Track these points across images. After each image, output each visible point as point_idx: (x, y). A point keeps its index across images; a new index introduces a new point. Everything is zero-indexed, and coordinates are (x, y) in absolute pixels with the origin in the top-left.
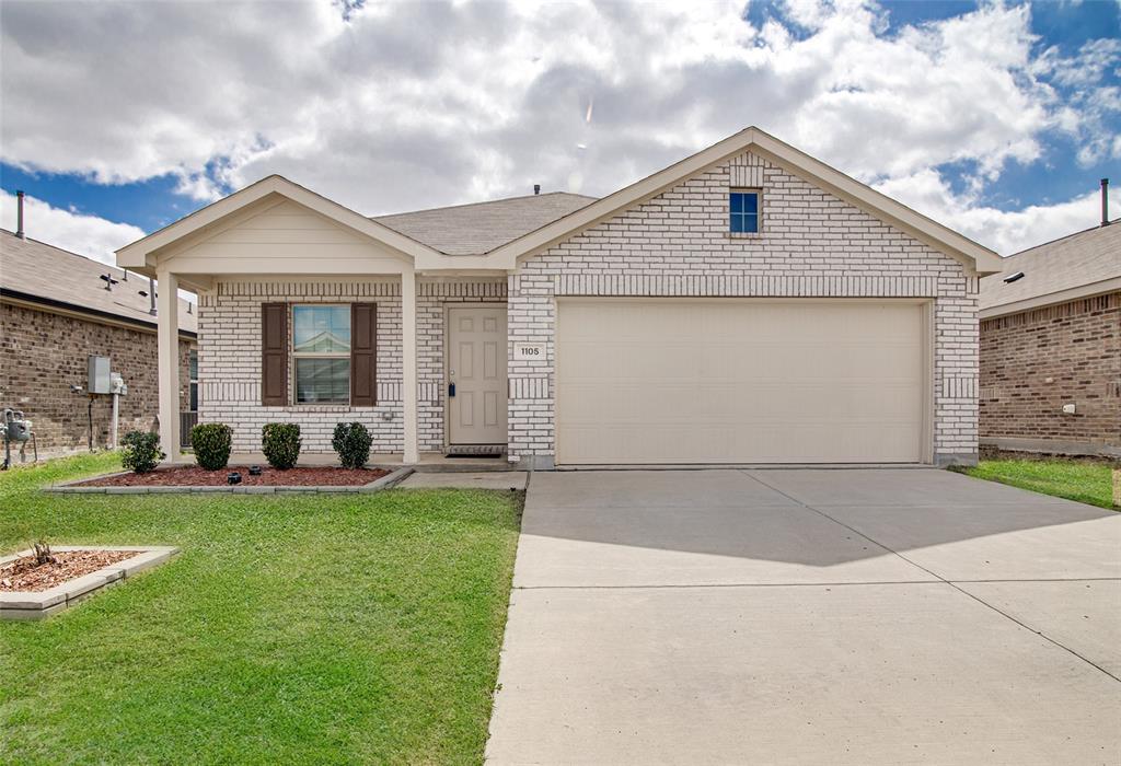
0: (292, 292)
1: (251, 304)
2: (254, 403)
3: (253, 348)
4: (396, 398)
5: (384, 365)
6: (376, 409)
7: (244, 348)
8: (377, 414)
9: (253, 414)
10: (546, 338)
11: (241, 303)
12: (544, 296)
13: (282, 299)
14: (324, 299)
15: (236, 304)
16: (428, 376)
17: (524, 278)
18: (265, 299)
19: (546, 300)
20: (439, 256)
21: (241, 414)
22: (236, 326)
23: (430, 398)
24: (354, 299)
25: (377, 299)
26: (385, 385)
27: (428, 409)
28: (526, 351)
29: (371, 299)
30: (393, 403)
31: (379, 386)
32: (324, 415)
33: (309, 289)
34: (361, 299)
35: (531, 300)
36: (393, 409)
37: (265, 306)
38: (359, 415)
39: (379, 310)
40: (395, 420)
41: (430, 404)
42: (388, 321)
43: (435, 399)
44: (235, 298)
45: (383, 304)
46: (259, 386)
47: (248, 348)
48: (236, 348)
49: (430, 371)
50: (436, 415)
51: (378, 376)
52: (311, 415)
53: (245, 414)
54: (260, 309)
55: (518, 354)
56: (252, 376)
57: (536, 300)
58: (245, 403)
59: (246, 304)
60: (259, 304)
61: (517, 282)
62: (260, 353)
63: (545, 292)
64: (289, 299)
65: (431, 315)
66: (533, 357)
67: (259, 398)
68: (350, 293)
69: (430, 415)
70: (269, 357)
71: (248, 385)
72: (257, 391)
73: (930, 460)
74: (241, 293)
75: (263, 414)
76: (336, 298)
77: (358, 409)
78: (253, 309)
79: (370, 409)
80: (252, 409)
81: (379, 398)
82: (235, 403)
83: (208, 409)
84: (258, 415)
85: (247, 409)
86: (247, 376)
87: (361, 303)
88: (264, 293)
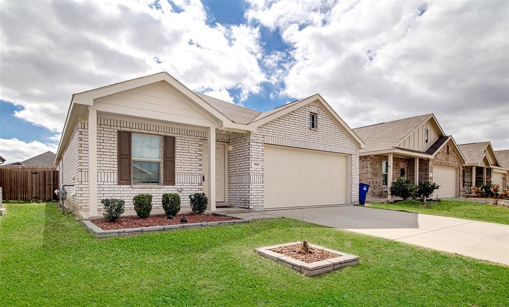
0: (134, 127)
1: (111, 130)
2: (113, 183)
3: (112, 154)
4: (184, 182)
5: (178, 166)
6: (175, 187)
7: (107, 153)
8: (175, 189)
9: (112, 189)
10: (262, 160)
11: (105, 130)
12: (261, 143)
13: (129, 130)
14: (150, 132)
15: (102, 129)
16: (197, 172)
17: (255, 135)
18: (119, 128)
19: (262, 145)
20: (231, 122)
21: (105, 189)
22: (102, 141)
23: (197, 182)
24: (165, 134)
25: (175, 135)
26: (179, 176)
27: (197, 187)
28: (256, 164)
29: (172, 135)
30: (182, 184)
31: (176, 176)
32: (150, 189)
33: (143, 126)
34: (168, 134)
35: (257, 144)
36: (182, 187)
37: (119, 132)
38: (167, 189)
39: (176, 140)
40: (183, 192)
41: (198, 184)
42: (180, 146)
43: (200, 182)
44: (102, 126)
45: (178, 138)
46: (116, 174)
47: (109, 154)
48: (102, 153)
49: (198, 170)
50: (200, 189)
51: (176, 171)
52: (144, 189)
53: (108, 189)
54: (117, 134)
55: (253, 166)
56: (112, 169)
57: (258, 144)
58: (107, 183)
59: (108, 130)
60: (116, 131)
61: (253, 137)
62: (117, 157)
63: (261, 142)
64: (132, 130)
65: (198, 145)
66: (257, 167)
67: (116, 181)
68: (163, 131)
69: (198, 189)
70: (122, 159)
71: (109, 174)
72: (115, 177)
73: (349, 203)
74: (106, 124)
75: (118, 189)
76: (156, 133)
77: (166, 187)
78: (112, 133)
79: (172, 187)
80: (112, 186)
81: (176, 182)
82: (102, 183)
83: (85, 186)
84: (115, 189)
85: (109, 186)
86: (109, 169)
87: (168, 136)
88: (119, 125)
